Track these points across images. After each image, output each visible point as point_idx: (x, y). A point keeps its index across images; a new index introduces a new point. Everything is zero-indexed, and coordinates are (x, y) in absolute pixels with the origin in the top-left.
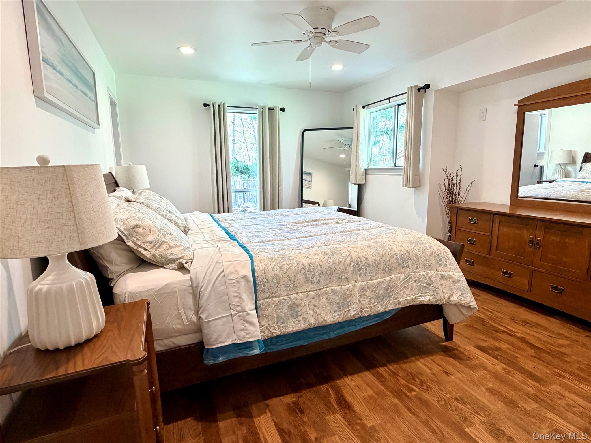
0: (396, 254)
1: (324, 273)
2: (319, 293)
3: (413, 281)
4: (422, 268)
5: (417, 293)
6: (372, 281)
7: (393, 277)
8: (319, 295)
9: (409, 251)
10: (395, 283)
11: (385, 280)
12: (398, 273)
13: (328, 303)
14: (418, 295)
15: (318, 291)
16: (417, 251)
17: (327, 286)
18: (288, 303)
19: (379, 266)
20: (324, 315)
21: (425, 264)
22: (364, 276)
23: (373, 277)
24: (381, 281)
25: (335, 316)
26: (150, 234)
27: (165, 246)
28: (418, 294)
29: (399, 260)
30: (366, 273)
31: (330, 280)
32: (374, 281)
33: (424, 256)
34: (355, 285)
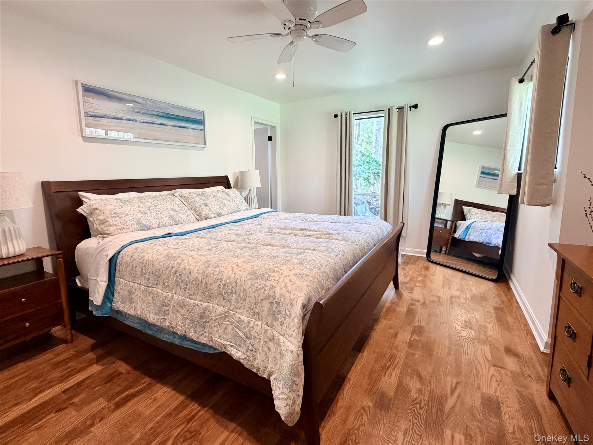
0: (221, 280)
1: (154, 273)
2: (147, 290)
3: (230, 322)
4: (247, 311)
5: (230, 340)
6: (189, 300)
7: (210, 306)
8: (146, 292)
9: (237, 282)
10: (210, 314)
11: (201, 304)
12: (217, 304)
13: (152, 302)
14: (229, 343)
15: (147, 288)
16: (248, 286)
17: (154, 286)
18: (128, 288)
19: (199, 286)
20: (147, 312)
21: (252, 308)
22: (183, 291)
23: (191, 296)
24: (197, 304)
25: (155, 318)
26: (102, 214)
27: (107, 224)
28: (231, 342)
29: (221, 289)
30: (186, 288)
31: (157, 282)
32: (191, 301)
33: (255, 297)
34: (173, 296)
